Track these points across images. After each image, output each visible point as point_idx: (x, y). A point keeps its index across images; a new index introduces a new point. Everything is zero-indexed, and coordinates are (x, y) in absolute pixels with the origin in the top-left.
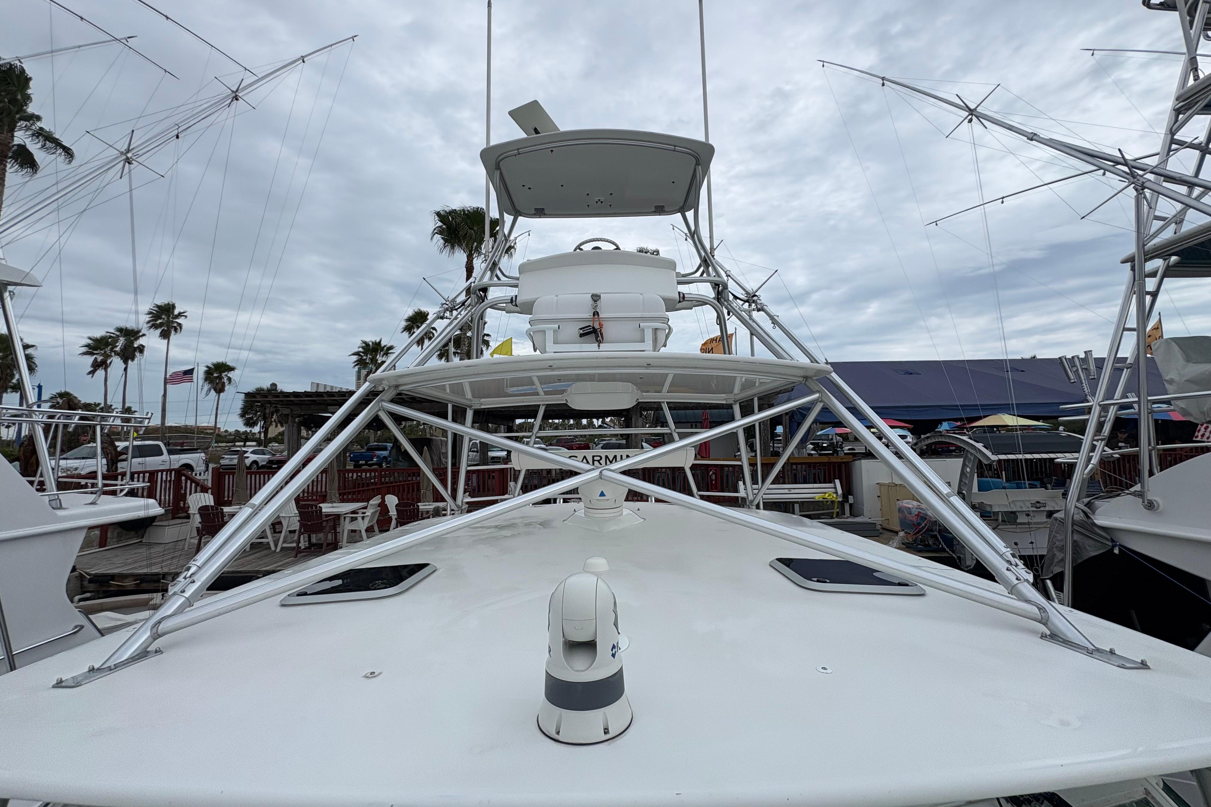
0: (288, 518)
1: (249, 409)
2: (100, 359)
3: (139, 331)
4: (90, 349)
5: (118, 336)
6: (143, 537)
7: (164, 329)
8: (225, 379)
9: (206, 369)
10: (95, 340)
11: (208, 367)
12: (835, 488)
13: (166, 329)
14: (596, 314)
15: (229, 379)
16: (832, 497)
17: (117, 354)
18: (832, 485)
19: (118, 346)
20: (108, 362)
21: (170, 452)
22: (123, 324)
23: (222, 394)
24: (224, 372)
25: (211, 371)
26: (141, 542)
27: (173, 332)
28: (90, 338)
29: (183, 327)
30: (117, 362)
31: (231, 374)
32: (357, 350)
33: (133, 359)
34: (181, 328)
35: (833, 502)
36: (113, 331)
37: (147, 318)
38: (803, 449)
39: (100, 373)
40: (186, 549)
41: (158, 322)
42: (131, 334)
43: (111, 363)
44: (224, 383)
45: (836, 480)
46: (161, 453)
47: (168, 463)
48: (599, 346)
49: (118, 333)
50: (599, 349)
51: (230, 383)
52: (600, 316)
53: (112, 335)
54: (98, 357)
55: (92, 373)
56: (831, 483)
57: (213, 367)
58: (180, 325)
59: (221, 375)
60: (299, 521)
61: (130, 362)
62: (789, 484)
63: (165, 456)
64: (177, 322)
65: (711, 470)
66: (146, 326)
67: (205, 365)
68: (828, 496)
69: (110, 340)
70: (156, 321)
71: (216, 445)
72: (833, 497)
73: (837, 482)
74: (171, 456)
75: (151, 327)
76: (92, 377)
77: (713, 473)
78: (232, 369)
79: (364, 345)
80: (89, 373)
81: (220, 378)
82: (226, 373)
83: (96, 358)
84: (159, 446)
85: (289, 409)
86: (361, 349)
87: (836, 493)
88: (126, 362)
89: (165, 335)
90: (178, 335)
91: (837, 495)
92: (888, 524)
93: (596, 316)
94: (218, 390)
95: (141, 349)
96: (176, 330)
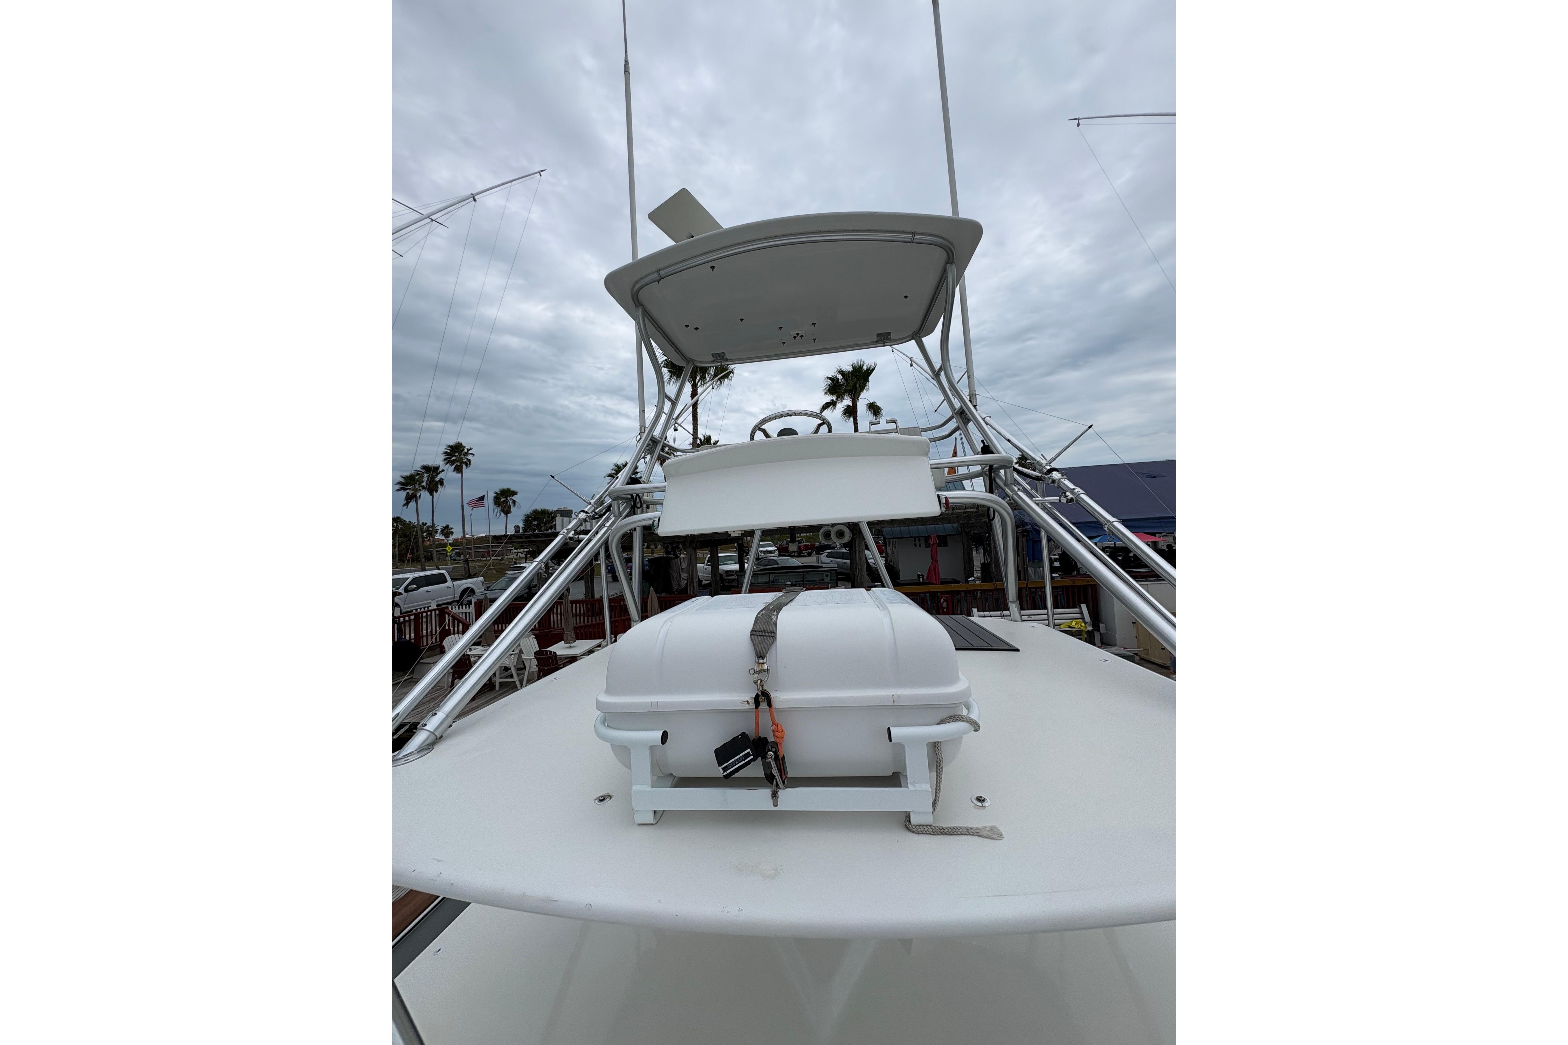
0: (529, 661)
1: (528, 528)
2: (411, 492)
3: (438, 468)
4: (402, 485)
5: (424, 473)
6: (413, 674)
7: (457, 465)
8: (511, 502)
9: (495, 495)
10: (405, 478)
11: (496, 493)
12: (1081, 613)
13: (459, 464)
14: (763, 698)
15: (514, 502)
16: (1079, 626)
17: (423, 488)
18: (1077, 610)
19: (424, 481)
20: (418, 495)
21: (453, 580)
22: (426, 463)
23: (509, 515)
24: (510, 497)
25: (498, 496)
26: (412, 678)
27: (464, 466)
28: (402, 477)
29: (472, 462)
30: (424, 495)
31: (515, 498)
32: (610, 472)
33: (436, 491)
34: (470, 464)
35: (1081, 631)
36: (419, 469)
37: (443, 457)
38: (1040, 568)
39: (412, 504)
40: (446, 688)
41: (452, 459)
42: (432, 471)
43: (420, 496)
44: (510, 505)
45: (1082, 605)
46: (446, 581)
47: (452, 588)
48: (774, 795)
49: (424, 471)
50: (775, 805)
51: (515, 505)
52: (776, 704)
53: (419, 472)
54: (410, 492)
55: (407, 504)
56: (1077, 608)
57: (499, 492)
58: (469, 460)
59: (507, 499)
60: (537, 666)
61: (435, 493)
62: (1028, 609)
63: (449, 583)
64: (467, 459)
65: (941, 598)
66: (443, 463)
67: (494, 491)
68: (1076, 625)
69: (417, 477)
70: (450, 458)
71: (516, 551)
72: (1081, 626)
73: (1084, 607)
74: (454, 582)
75: (447, 463)
76: (407, 507)
77: (945, 601)
78: (514, 493)
79: (616, 468)
80: (404, 505)
81: (506, 501)
82: (511, 498)
83: (408, 492)
84: (443, 574)
85: (536, 546)
86: (614, 472)
87: (1083, 618)
88: (431, 494)
89: (458, 469)
90: (469, 469)
91: (1085, 623)
92: (1147, 654)
93: (764, 706)
94: (505, 511)
95: (441, 482)
96: (467, 465)
